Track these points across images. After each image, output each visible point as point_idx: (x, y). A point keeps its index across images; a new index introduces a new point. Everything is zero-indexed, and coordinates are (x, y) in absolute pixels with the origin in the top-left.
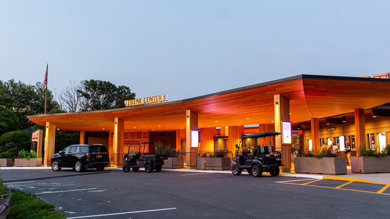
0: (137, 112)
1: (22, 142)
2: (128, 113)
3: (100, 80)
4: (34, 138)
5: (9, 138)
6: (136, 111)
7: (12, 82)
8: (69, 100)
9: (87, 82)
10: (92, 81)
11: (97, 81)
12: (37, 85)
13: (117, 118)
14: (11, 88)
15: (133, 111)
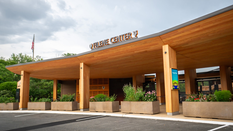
0: (102, 55)
1: (13, 90)
2: (93, 57)
4: (18, 86)
5: (3, 87)
6: (102, 53)
7: (20, 54)
12: (36, 57)
13: (82, 64)
14: (20, 59)
15: (99, 54)
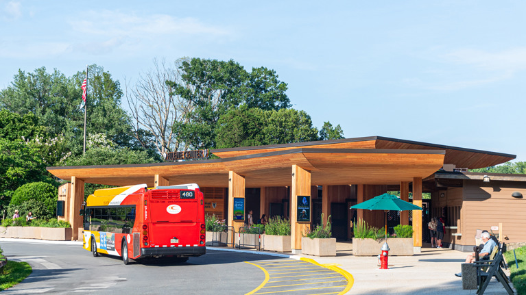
2: (169, 170)
3: (212, 59)
4: (61, 196)
8: (152, 99)
9: (185, 64)
10: (195, 61)
11: (204, 61)
15: (174, 168)
